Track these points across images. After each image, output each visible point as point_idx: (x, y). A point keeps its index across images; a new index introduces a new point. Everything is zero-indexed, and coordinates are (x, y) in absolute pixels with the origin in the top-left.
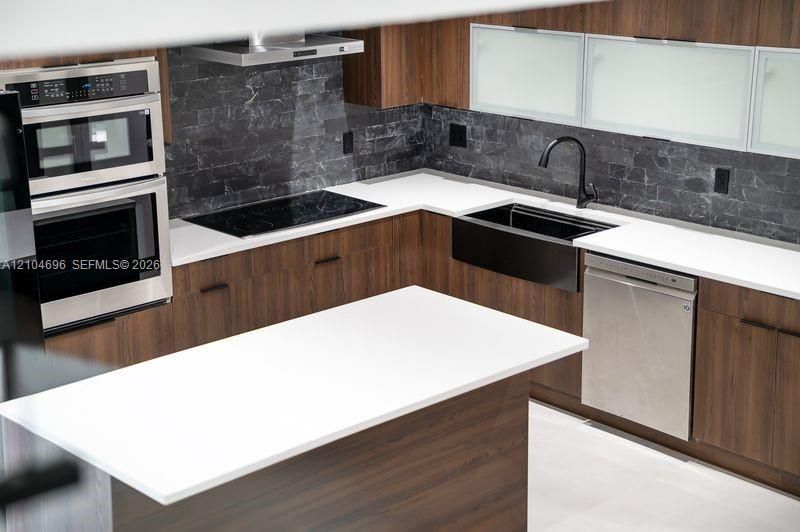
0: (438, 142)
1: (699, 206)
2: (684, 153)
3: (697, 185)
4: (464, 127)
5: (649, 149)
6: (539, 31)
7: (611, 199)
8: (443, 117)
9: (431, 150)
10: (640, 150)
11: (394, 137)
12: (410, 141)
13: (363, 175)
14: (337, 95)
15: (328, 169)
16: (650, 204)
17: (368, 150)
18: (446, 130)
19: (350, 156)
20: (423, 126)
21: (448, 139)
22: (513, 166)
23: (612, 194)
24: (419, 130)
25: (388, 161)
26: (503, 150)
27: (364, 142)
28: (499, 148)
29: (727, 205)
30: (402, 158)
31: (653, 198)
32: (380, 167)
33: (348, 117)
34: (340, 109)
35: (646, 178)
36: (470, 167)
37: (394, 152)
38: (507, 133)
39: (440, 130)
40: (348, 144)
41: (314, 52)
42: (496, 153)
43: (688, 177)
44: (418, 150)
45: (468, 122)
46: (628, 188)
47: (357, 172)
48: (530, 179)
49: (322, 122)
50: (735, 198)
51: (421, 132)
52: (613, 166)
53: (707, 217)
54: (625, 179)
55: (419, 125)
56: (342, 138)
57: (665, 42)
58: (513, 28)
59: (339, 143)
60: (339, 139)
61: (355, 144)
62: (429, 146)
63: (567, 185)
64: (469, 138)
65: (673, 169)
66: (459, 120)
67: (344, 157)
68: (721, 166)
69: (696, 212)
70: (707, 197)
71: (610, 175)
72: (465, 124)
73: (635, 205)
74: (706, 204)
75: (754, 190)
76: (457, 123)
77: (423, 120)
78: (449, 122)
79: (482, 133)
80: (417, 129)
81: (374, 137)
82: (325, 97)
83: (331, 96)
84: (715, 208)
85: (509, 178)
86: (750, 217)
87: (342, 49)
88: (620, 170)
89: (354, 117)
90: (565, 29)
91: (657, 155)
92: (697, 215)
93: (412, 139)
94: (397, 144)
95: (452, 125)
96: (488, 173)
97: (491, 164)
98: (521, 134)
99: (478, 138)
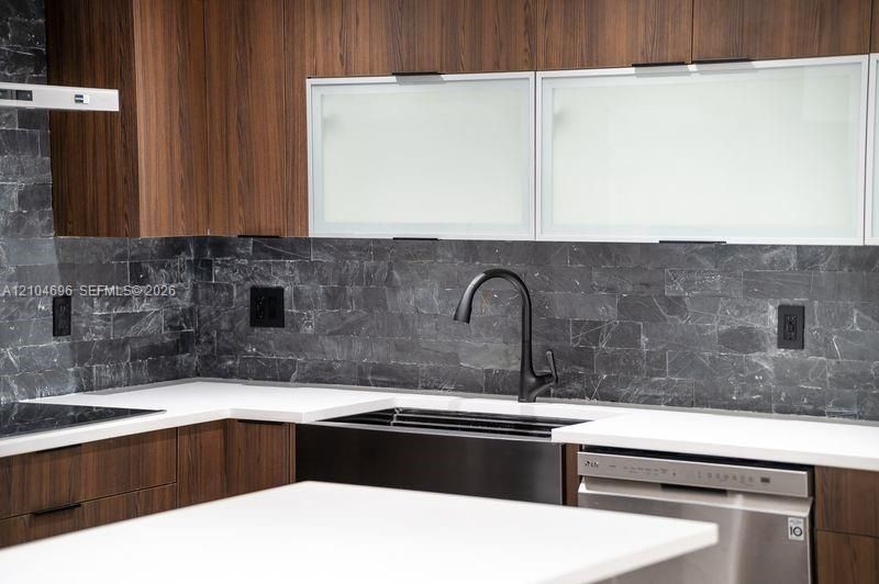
0: (224, 325)
1: (751, 379)
2: (714, 284)
3: (745, 340)
4: (280, 291)
5: (647, 285)
6: (445, 77)
7: (576, 386)
8: (236, 277)
9: (210, 342)
10: (629, 288)
11: (143, 314)
12: (172, 324)
13: (89, 382)
14: (42, 220)
15: (24, 364)
16: (654, 386)
17: (98, 333)
18: (241, 299)
19: (65, 341)
20: (194, 298)
21: (247, 315)
22: (381, 349)
23: (579, 377)
24: (187, 305)
25: (134, 358)
26: (360, 323)
27: (90, 317)
28: (351, 319)
29: (804, 369)
30: (158, 356)
31: (658, 374)
32: (118, 369)
33: (61, 266)
34: (47, 249)
35: (644, 339)
36: (293, 362)
37: (145, 342)
38: (365, 290)
39: (230, 302)
40: (62, 316)
41: (27, 96)
42: (346, 331)
43: (724, 327)
44: (184, 343)
45: (286, 278)
46: (609, 362)
47: (77, 374)
48: (415, 370)
49: (13, 270)
50: (819, 354)
51: (191, 310)
52: (578, 325)
53: (767, 396)
54: (603, 346)
55: (187, 295)
56: (51, 304)
57: (692, 68)
58: (393, 79)
59: (44, 313)
60: (45, 306)
61: (74, 319)
62: (207, 334)
63: (489, 371)
64: (290, 309)
65: (697, 315)
66: (268, 279)
67: (53, 343)
68: (787, 301)
69: (744, 389)
70: (765, 359)
71: (572, 341)
72: (280, 283)
73: (625, 391)
74: (763, 372)
75: (853, 336)
76: (264, 284)
77: (195, 287)
78: (249, 284)
79: (315, 296)
80: (185, 302)
81: (109, 309)
82: (19, 220)
83: (31, 222)
84: (780, 378)
85: (373, 374)
86: (851, 387)
87: (79, 98)
88: (594, 330)
89: (73, 266)
90: (497, 68)
91: (662, 295)
92: (746, 396)
93: (175, 319)
94: (149, 327)
95: (254, 290)
96: (330, 369)
97: (335, 351)
98: (395, 289)
99: (309, 307)
